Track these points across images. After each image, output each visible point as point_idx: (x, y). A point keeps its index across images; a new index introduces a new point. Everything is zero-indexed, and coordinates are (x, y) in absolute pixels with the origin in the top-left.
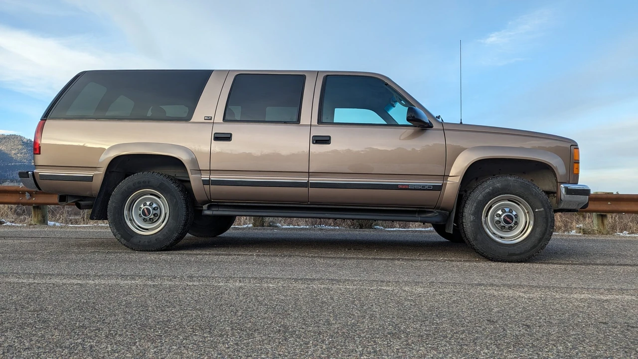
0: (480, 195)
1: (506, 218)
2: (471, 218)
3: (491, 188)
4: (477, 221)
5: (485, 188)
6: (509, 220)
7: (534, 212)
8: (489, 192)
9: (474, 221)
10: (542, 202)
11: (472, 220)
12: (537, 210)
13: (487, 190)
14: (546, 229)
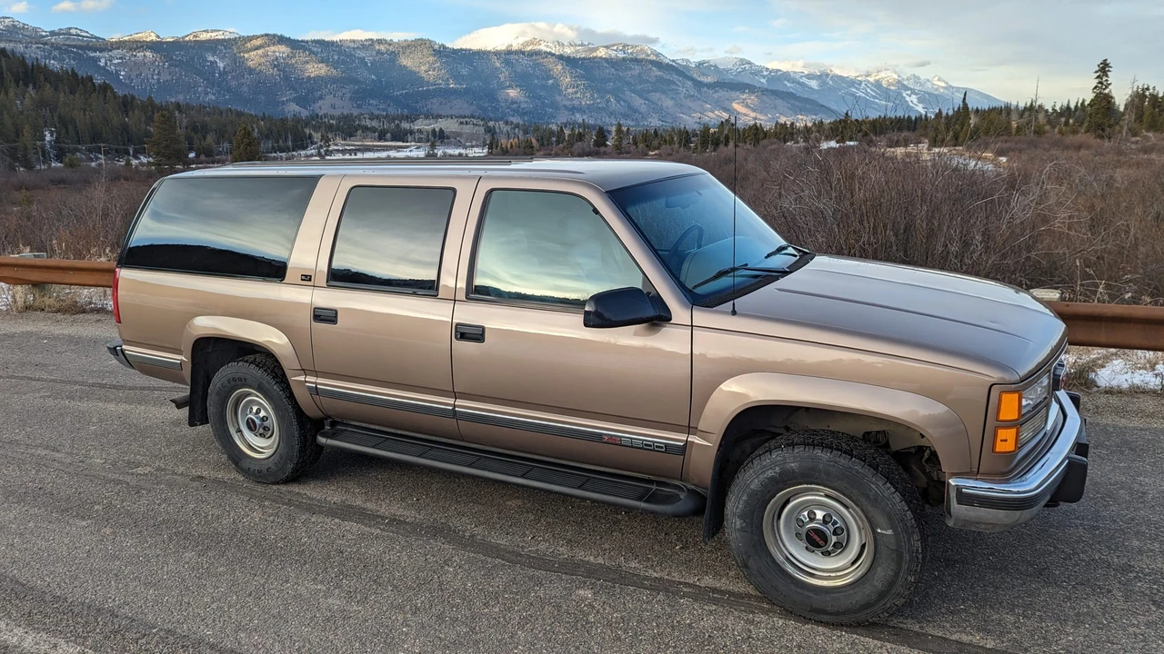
0: (756, 481)
1: (812, 534)
2: (738, 523)
3: (777, 469)
4: (749, 530)
5: (765, 466)
6: (818, 539)
7: (874, 532)
8: (772, 478)
9: (742, 530)
10: (889, 517)
11: (738, 527)
12: (879, 531)
13: (770, 473)
14: (897, 574)
